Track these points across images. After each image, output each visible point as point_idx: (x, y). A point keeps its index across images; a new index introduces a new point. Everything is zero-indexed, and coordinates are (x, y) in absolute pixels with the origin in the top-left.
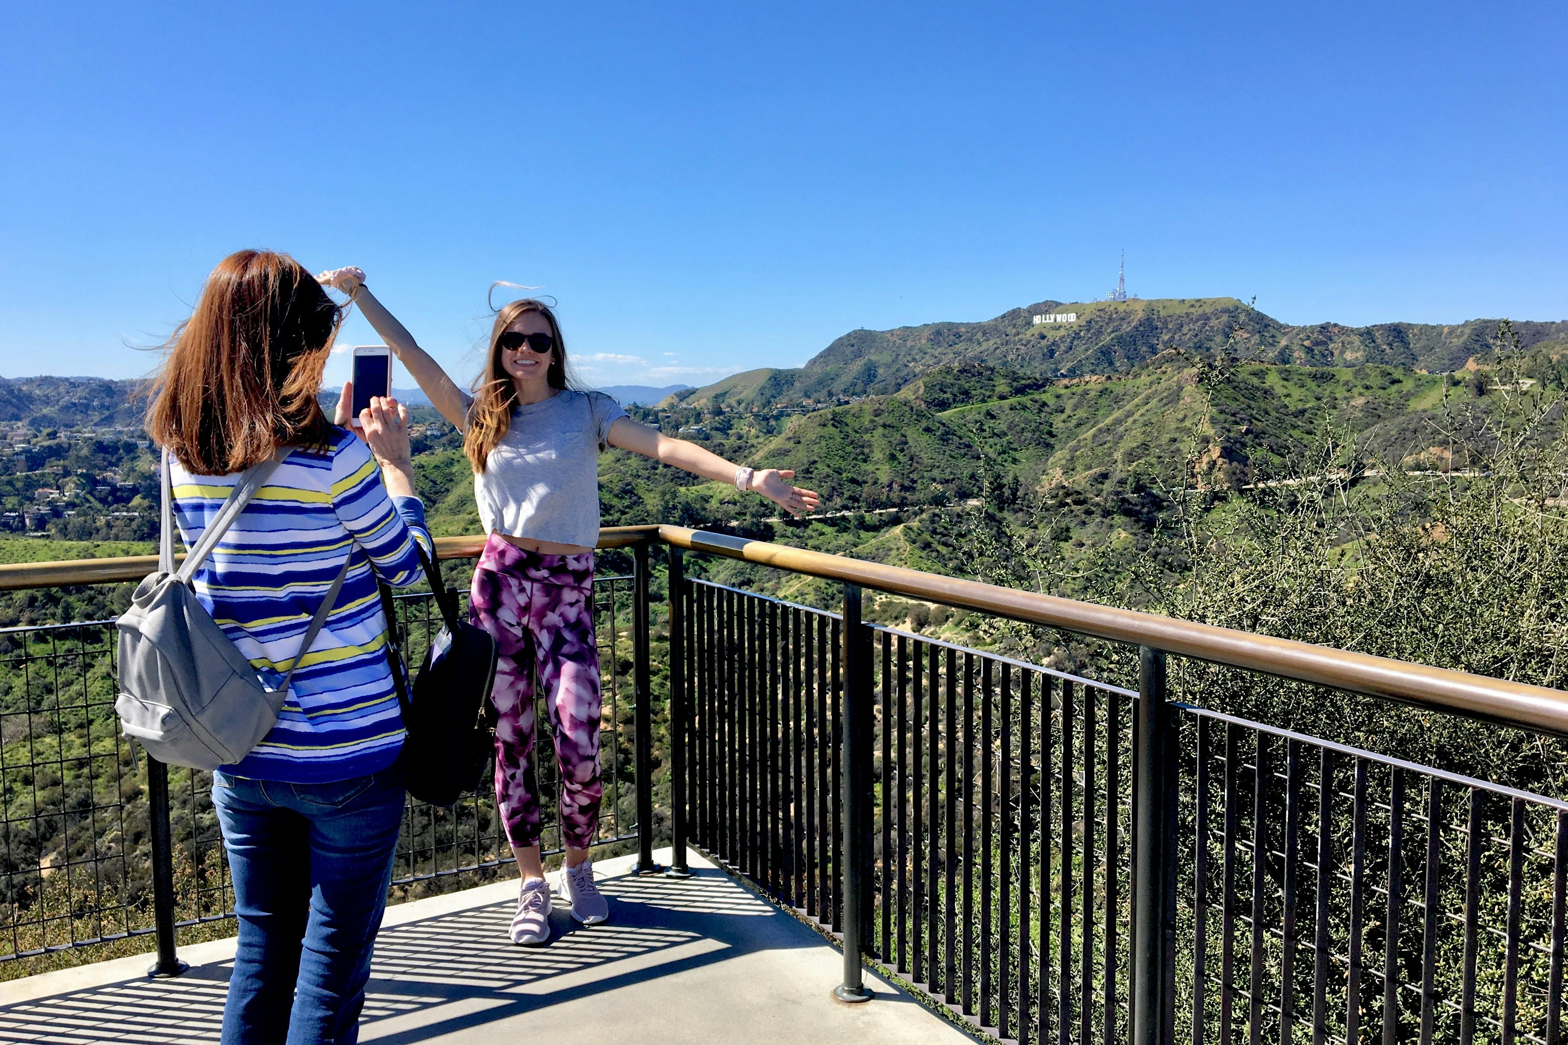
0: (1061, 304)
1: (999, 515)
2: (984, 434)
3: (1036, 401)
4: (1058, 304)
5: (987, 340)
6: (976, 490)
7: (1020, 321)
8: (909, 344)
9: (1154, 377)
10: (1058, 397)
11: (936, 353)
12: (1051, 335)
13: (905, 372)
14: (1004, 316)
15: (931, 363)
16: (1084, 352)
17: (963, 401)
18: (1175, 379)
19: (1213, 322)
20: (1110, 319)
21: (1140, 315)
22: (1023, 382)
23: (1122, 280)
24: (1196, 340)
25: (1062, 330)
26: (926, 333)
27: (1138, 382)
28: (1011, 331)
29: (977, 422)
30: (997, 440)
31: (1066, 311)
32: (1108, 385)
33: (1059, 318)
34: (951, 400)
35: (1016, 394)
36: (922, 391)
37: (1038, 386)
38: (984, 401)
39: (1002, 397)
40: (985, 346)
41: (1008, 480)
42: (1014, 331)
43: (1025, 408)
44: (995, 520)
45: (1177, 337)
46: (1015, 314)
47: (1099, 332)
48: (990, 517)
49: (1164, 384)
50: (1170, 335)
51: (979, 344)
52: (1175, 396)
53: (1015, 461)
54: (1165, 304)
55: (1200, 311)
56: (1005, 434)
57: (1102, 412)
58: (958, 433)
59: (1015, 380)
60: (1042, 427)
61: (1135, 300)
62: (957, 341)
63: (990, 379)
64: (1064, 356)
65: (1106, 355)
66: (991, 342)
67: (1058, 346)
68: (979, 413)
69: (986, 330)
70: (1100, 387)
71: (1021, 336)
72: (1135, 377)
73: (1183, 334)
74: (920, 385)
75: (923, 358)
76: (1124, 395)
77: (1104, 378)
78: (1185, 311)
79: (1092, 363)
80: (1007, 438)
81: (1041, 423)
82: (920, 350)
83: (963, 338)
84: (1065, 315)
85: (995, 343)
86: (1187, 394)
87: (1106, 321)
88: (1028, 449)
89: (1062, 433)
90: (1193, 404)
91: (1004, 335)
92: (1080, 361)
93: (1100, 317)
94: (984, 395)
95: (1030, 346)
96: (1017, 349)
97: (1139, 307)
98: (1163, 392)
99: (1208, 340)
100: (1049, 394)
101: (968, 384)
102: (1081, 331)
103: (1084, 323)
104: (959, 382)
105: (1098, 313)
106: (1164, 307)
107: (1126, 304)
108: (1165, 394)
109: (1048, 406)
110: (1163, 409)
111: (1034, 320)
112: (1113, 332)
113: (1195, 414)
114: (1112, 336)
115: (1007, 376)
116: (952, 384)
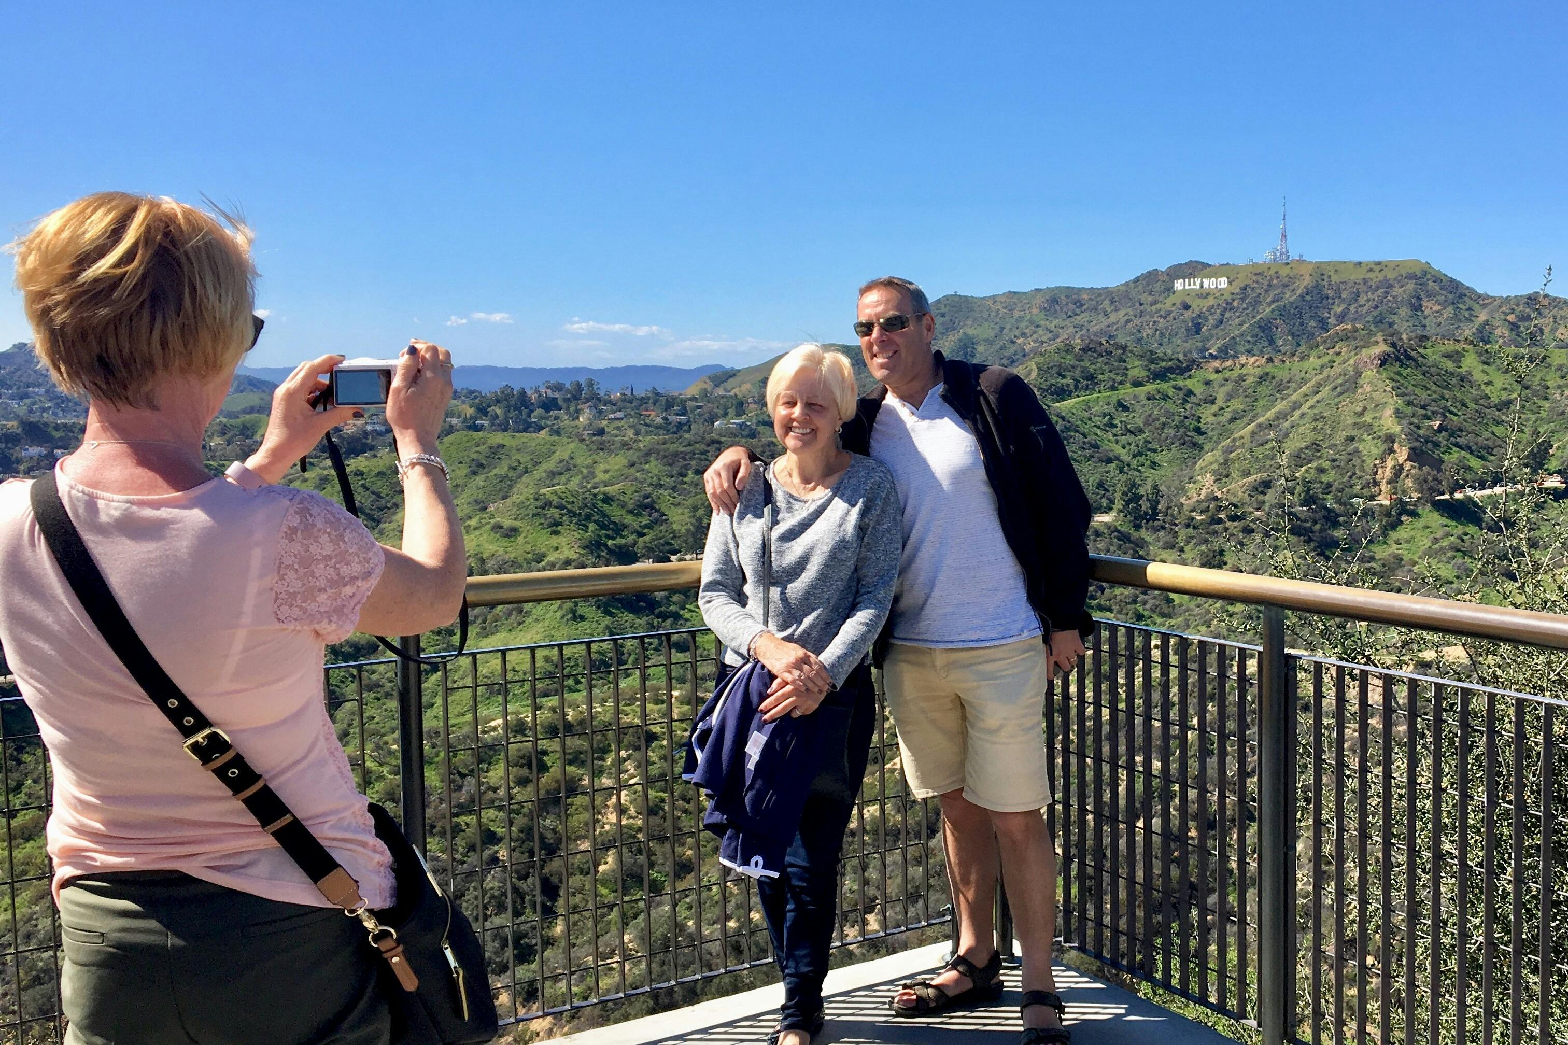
0: (1210, 266)
1: (1135, 535)
2: (1114, 430)
3: (1180, 389)
4: (1205, 266)
5: (1117, 310)
6: (1105, 502)
7: (1157, 287)
8: (1017, 314)
9: (1326, 359)
10: (1207, 383)
11: (1052, 326)
12: (1197, 305)
13: (1012, 351)
14: (1137, 280)
15: (1044, 339)
16: (1238, 326)
17: (1087, 389)
18: (1352, 362)
19: (1397, 291)
20: (1269, 285)
21: (1307, 281)
22: (1164, 364)
23: (1284, 236)
24: (1375, 313)
25: (1211, 298)
26: (1039, 300)
27: (1306, 365)
28: (1146, 298)
29: (1105, 415)
30: (1131, 438)
31: (1216, 274)
32: (1269, 368)
33: (1206, 283)
34: (1072, 387)
35: (1155, 379)
37: (1183, 369)
38: (1113, 388)
39: (1137, 384)
40: (1113, 318)
41: (1145, 490)
42: (1150, 299)
43: (1165, 397)
44: (1130, 541)
45: (1352, 308)
46: (1151, 276)
47: (1256, 303)
48: (1124, 538)
49: (1337, 369)
50: (1343, 306)
51: (1106, 315)
52: (1352, 383)
53: (1154, 465)
54: (1337, 267)
55: (1381, 277)
56: (1141, 431)
57: (1261, 403)
58: (1082, 429)
59: (1152, 361)
60: (1187, 422)
61: (1301, 261)
62: (1078, 311)
63: (1121, 361)
64: (1214, 332)
65: (1265, 331)
66: (1122, 313)
67: (1206, 320)
68: (1108, 404)
69: (1115, 297)
70: (1258, 371)
71: (1158, 306)
72: (1302, 359)
73: (1360, 306)
74: (1034, 367)
75: (1035, 332)
76: (1288, 382)
77: (1264, 360)
78: (1362, 277)
79: (1249, 341)
80: (1144, 436)
81: (1186, 417)
82: (1031, 322)
83: (1085, 307)
84: (1213, 280)
85: (1126, 314)
86: (1367, 381)
87: (1265, 287)
88: (1170, 450)
89: (1212, 430)
90: (1374, 394)
91: (1137, 304)
92: (1233, 338)
93: (1257, 282)
94: (1114, 380)
95: (1170, 318)
96: (1154, 322)
97: (1305, 271)
98: (1337, 378)
99: (1391, 313)
100: (1196, 380)
101: (1093, 366)
102: (1234, 300)
103: (1238, 290)
104: (1082, 363)
105: (1254, 278)
106: (1336, 271)
107: (1289, 266)
108: (1340, 381)
109: (1195, 395)
110: (1337, 400)
111: (1176, 285)
112: (1273, 302)
113: (1377, 406)
114: (1273, 306)
115: (1142, 356)
116: (1073, 367)
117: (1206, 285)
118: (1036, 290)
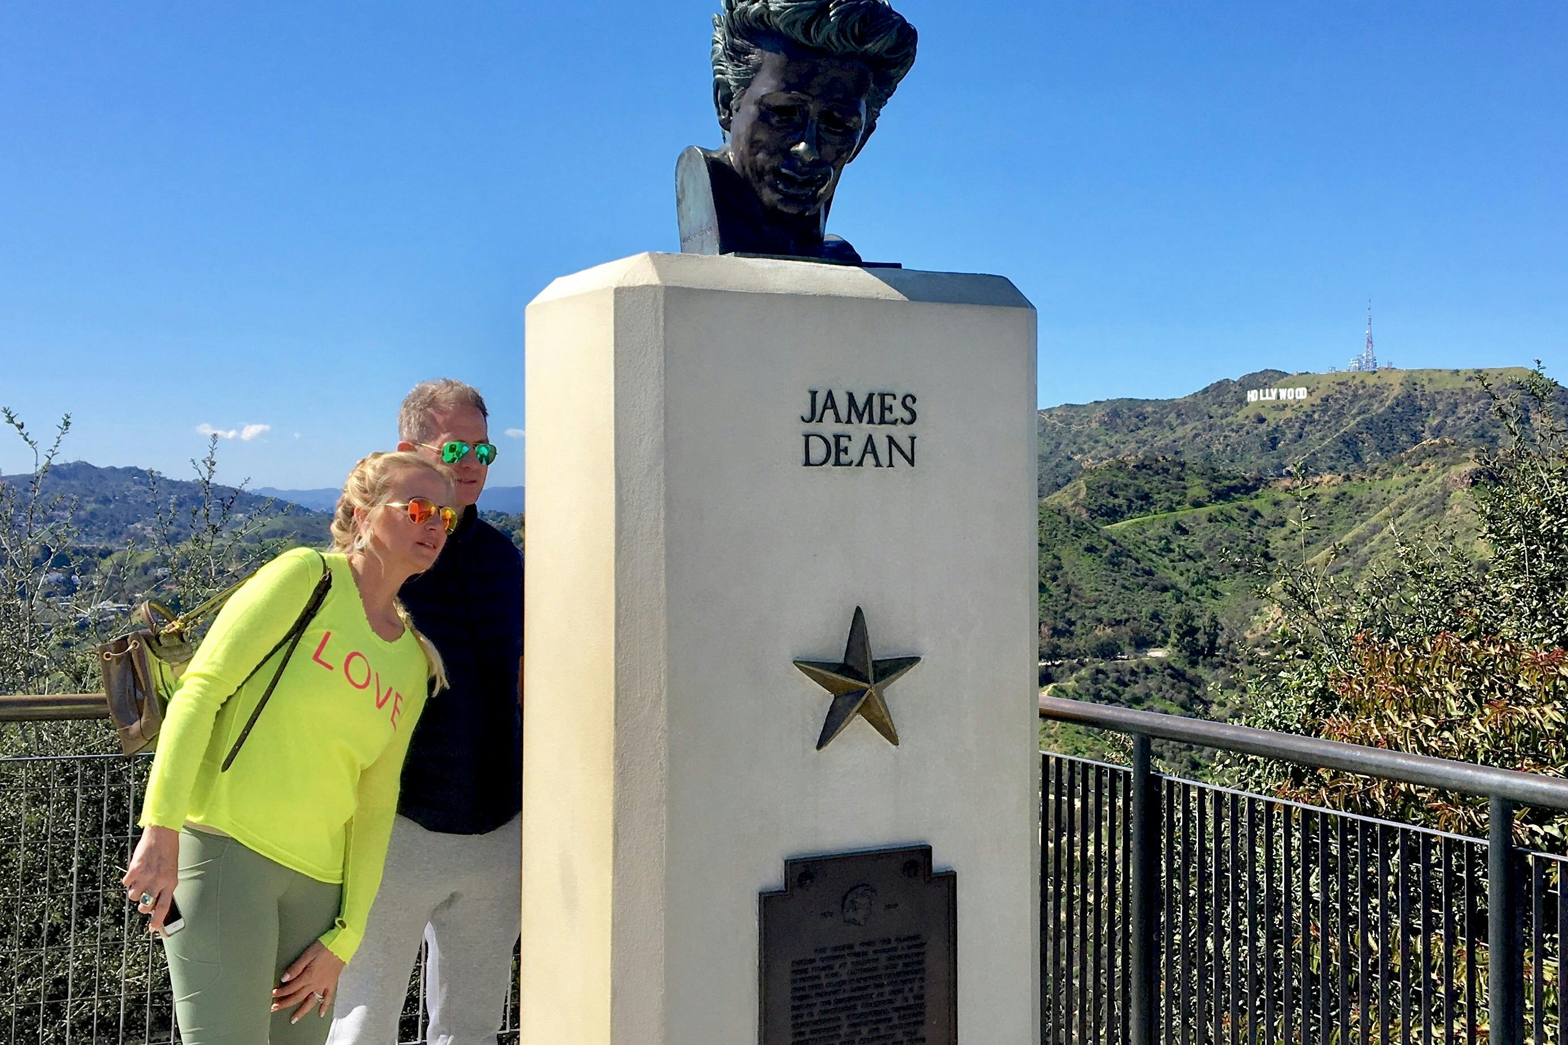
0: (1286, 374)
1: (1190, 672)
2: (1171, 555)
3: (1246, 510)
4: (1281, 375)
5: (1184, 424)
6: (1159, 635)
7: (1229, 398)
8: (1074, 428)
9: (1411, 477)
10: (1276, 503)
11: (1112, 442)
12: (1272, 418)
13: (1068, 468)
14: (1206, 391)
15: (1104, 455)
16: (1319, 440)
17: (1141, 509)
18: (1439, 480)
19: (1501, 402)
20: (1355, 396)
21: (1397, 391)
22: (1227, 482)
23: (1370, 342)
24: (1476, 426)
25: (1288, 410)
26: (1099, 413)
27: (1389, 483)
28: (1216, 411)
29: (1161, 539)
30: (1190, 564)
31: (1293, 385)
32: (1346, 487)
33: (1283, 393)
34: (1125, 508)
35: (1217, 499)
36: (1083, 494)
37: (1248, 489)
38: (1171, 509)
39: (1197, 504)
40: (1180, 432)
41: (1202, 622)
42: (1220, 411)
43: (1229, 519)
44: (1185, 680)
45: (1449, 421)
46: (1222, 386)
47: (1340, 414)
48: (1178, 675)
49: (1423, 488)
50: (1439, 419)
51: (1172, 429)
52: (1440, 503)
53: (1216, 594)
54: (1432, 375)
55: (1482, 385)
56: (1202, 556)
57: (1339, 525)
58: (1135, 555)
59: (1214, 480)
60: (1254, 546)
61: (1390, 370)
62: (1141, 425)
63: (1181, 479)
64: (1291, 448)
65: (1350, 445)
66: (1189, 427)
67: (1284, 434)
68: (1165, 527)
69: (1180, 409)
70: (1334, 490)
71: (1230, 419)
72: (1384, 477)
73: (1459, 418)
74: (1083, 486)
75: (1093, 448)
76: (1369, 503)
77: (1340, 478)
78: (1460, 386)
79: (1332, 458)
80: (1205, 562)
81: (1252, 541)
82: (1090, 437)
83: (1149, 420)
84: (1291, 390)
85: (1194, 428)
86: (1457, 501)
87: (1349, 398)
88: (1234, 578)
89: (1282, 555)
90: (1465, 517)
91: (1206, 417)
92: (1314, 454)
93: (1341, 392)
94: (1171, 501)
95: (1243, 432)
96: (1225, 437)
97: (1395, 380)
98: (1423, 498)
99: (1494, 427)
100: (1264, 500)
101: (1148, 485)
102: (1314, 412)
103: (1319, 401)
104: (1136, 482)
105: (1337, 388)
106: (1430, 380)
107: (1376, 375)
108: (1425, 502)
109: (1262, 517)
110: (1422, 523)
111: (1249, 396)
112: (1359, 414)
113: (1468, 530)
114: (1358, 419)
115: (1203, 474)
116: (1126, 485)
117: (1283, 396)
118: (1096, 402)
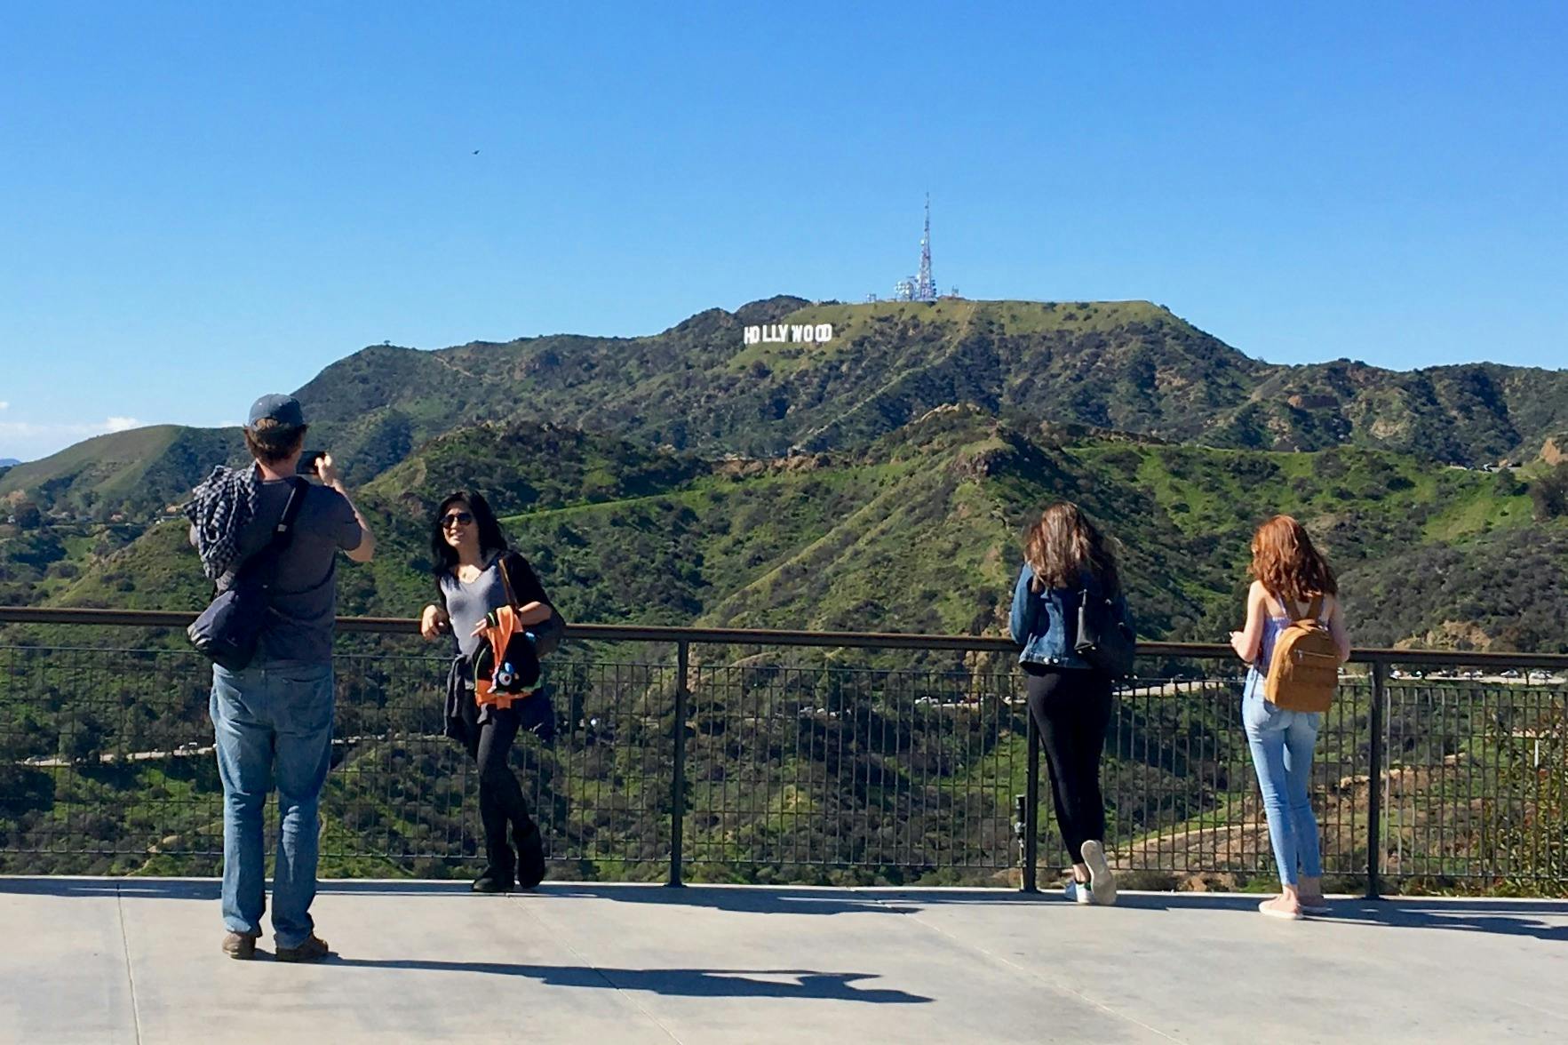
0: (805, 304)
4: (802, 303)
5: (649, 375)
7: (717, 338)
8: (488, 379)
11: (542, 401)
12: (782, 370)
14: (684, 326)
16: (847, 406)
17: (511, 505)
19: (1112, 352)
20: (903, 336)
21: (964, 331)
23: (927, 257)
24: (1076, 388)
25: (803, 359)
26: (526, 357)
28: (698, 357)
31: (814, 319)
35: (628, 490)
37: (676, 475)
40: (642, 388)
42: (704, 357)
45: (1039, 382)
46: (708, 321)
47: (880, 366)
50: (1025, 376)
51: (632, 384)
52: (939, 503)
54: (1015, 310)
55: (1087, 328)
61: (955, 301)
62: (585, 377)
64: (805, 415)
65: (892, 415)
66: (656, 381)
67: (795, 396)
69: (647, 355)
71: (717, 370)
73: (1052, 376)
78: (1057, 327)
82: (509, 393)
83: (597, 370)
85: (664, 383)
87: (894, 342)
91: (683, 366)
93: (882, 333)
95: (735, 391)
96: (709, 397)
97: (962, 316)
102: (842, 362)
103: (849, 346)
105: (877, 326)
106: (1013, 317)
107: (935, 308)
112: (907, 366)
114: (905, 374)
118: (522, 339)
